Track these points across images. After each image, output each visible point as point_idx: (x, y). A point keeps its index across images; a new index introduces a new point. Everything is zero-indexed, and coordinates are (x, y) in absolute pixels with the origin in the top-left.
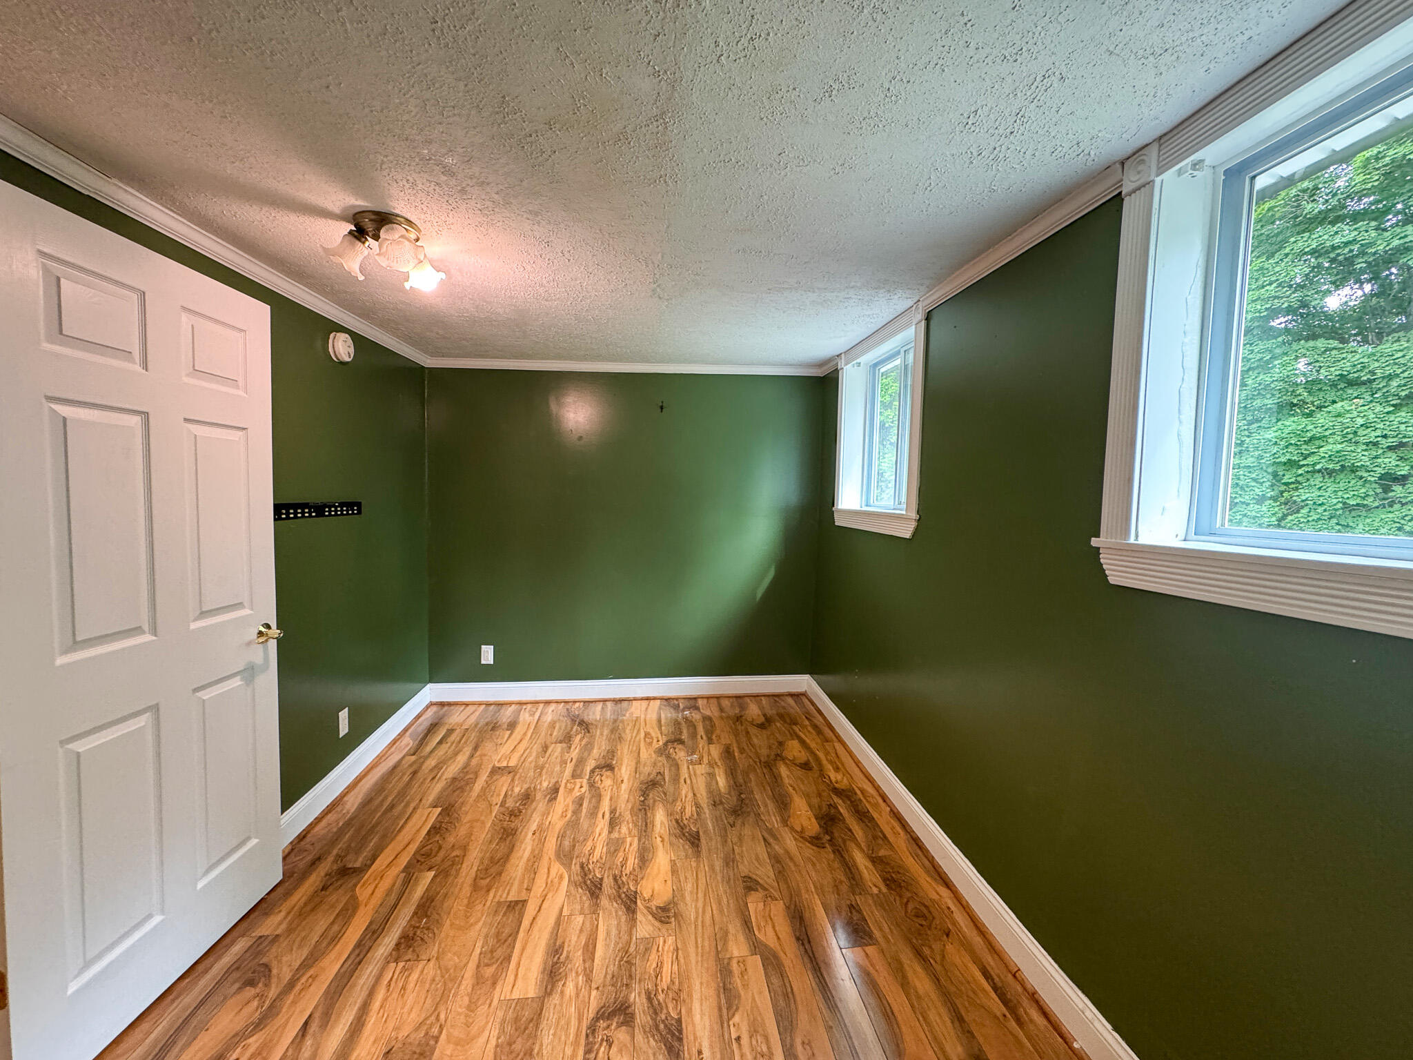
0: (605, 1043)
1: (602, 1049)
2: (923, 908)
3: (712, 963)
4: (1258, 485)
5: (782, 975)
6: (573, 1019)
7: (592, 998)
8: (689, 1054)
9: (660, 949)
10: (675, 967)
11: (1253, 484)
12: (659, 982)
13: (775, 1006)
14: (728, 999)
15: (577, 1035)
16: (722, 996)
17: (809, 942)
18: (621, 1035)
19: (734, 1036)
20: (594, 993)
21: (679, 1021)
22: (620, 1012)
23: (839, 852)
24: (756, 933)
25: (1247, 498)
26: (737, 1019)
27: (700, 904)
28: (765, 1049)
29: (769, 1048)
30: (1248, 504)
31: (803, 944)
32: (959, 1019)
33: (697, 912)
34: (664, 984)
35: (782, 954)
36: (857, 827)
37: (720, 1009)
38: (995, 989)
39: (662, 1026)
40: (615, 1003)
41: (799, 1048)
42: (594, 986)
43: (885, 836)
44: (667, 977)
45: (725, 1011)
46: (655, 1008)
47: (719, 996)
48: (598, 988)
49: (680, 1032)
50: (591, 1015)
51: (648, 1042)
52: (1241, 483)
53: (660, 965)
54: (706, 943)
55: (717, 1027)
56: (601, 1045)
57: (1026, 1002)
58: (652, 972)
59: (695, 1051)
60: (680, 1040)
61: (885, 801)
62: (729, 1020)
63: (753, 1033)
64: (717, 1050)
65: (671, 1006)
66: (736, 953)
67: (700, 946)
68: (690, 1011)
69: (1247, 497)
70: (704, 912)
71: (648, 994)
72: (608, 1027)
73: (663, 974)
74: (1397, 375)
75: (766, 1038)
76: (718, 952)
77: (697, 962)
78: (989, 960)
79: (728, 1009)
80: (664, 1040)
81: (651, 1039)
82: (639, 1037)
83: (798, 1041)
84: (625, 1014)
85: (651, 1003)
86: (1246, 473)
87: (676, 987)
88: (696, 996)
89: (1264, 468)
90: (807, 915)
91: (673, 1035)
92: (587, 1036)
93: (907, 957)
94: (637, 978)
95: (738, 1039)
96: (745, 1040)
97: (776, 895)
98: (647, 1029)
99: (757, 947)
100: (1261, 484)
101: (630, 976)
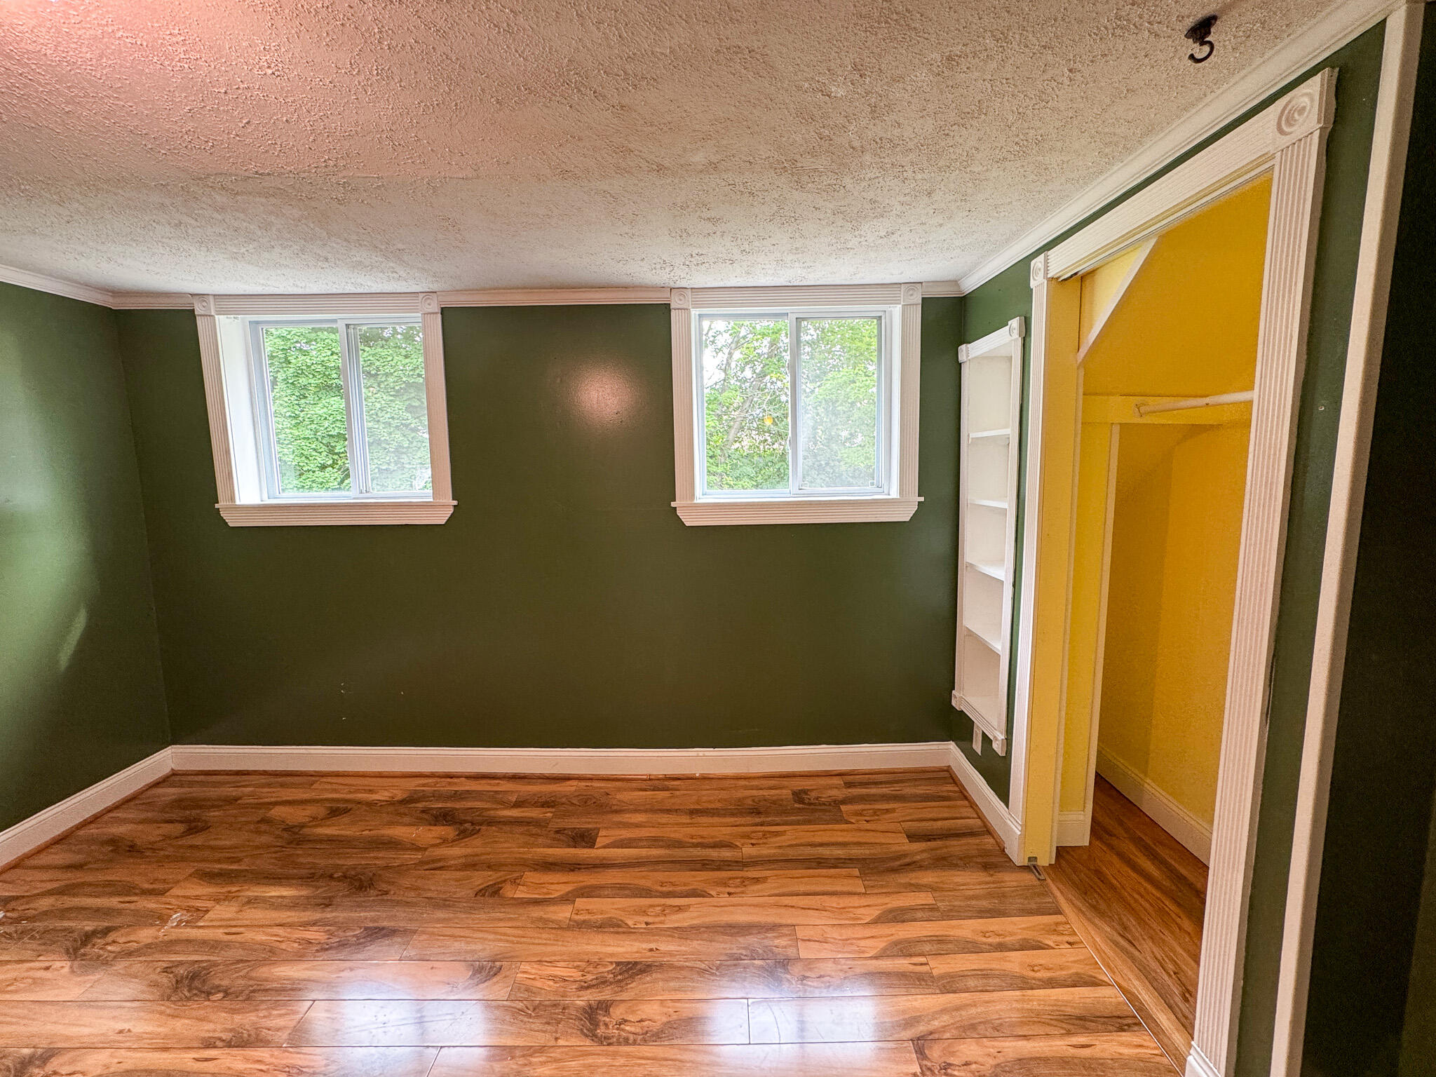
0: (622, 1026)
1: (627, 1028)
2: (581, 797)
3: (569, 934)
4: (318, 454)
5: (602, 887)
6: (586, 1062)
7: (567, 1044)
8: (649, 958)
9: (532, 977)
10: (562, 964)
11: (314, 453)
12: (572, 979)
13: (627, 896)
14: (612, 926)
15: (607, 1055)
16: (606, 930)
17: (579, 864)
18: (618, 1012)
19: (645, 926)
20: (561, 1042)
21: (618, 964)
22: (592, 1016)
23: (491, 822)
24: (552, 897)
25: (312, 467)
26: (630, 923)
27: (492, 937)
28: (660, 908)
29: (658, 906)
30: (314, 472)
31: (579, 869)
32: (668, 811)
33: (500, 940)
34: (576, 975)
35: (582, 884)
36: (469, 804)
37: (618, 933)
38: (653, 790)
39: (619, 977)
40: (582, 1020)
41: (664, 889)
42: (552, 1043)
43: (496, 792)
44: (569, 972)
45: (620, 930)
46: (602, 983)
47: (605, 932)
48: (556, 1039)
49: (629, 963)
50: (588, 1042)
51: (632, 988)
52: (305, 453)
53: (554, 978)
54: (545, 936)
55: (633, 937)
56: (623, 1030)
57: (666, 783)
58: (558, 985)
59: (649, 954)
60: (636, 963)
61: (452, 778)
62: (630, 927)
63: (645, 913)
64: (652, 938)
65: (601, 969)
66: (568, 915)
67: (545, 942)
68: (612, 955)
69: (312, 465)
70: (505, 934)
71: (582, 988)
72: (606, 1025)
73: (565, 975)
74: (392, 374)
75: (651, 906)
76: (561, 928)
77: (563, 945)
78: (634, 785)
79: (619, 926)
80: (632, 977)
81: (629, 986)
82: (625, 996)
83: (660, 889)
84: (597, 1009)
85: (594, 985)
86: (307, 444)
87: (583, 964)
88: (599, 949)
89: (320, 439)
90: (550, 860)
91: (631, 969)
92: (609, 1044)
93: (617, 818)
94: (561, 999)
95: (647, 924)
96: (650, 920)
97: (516, 875)
98: (620, 989)
99: (567, 899)
100: (320, 453)
101: (555, 1005)
